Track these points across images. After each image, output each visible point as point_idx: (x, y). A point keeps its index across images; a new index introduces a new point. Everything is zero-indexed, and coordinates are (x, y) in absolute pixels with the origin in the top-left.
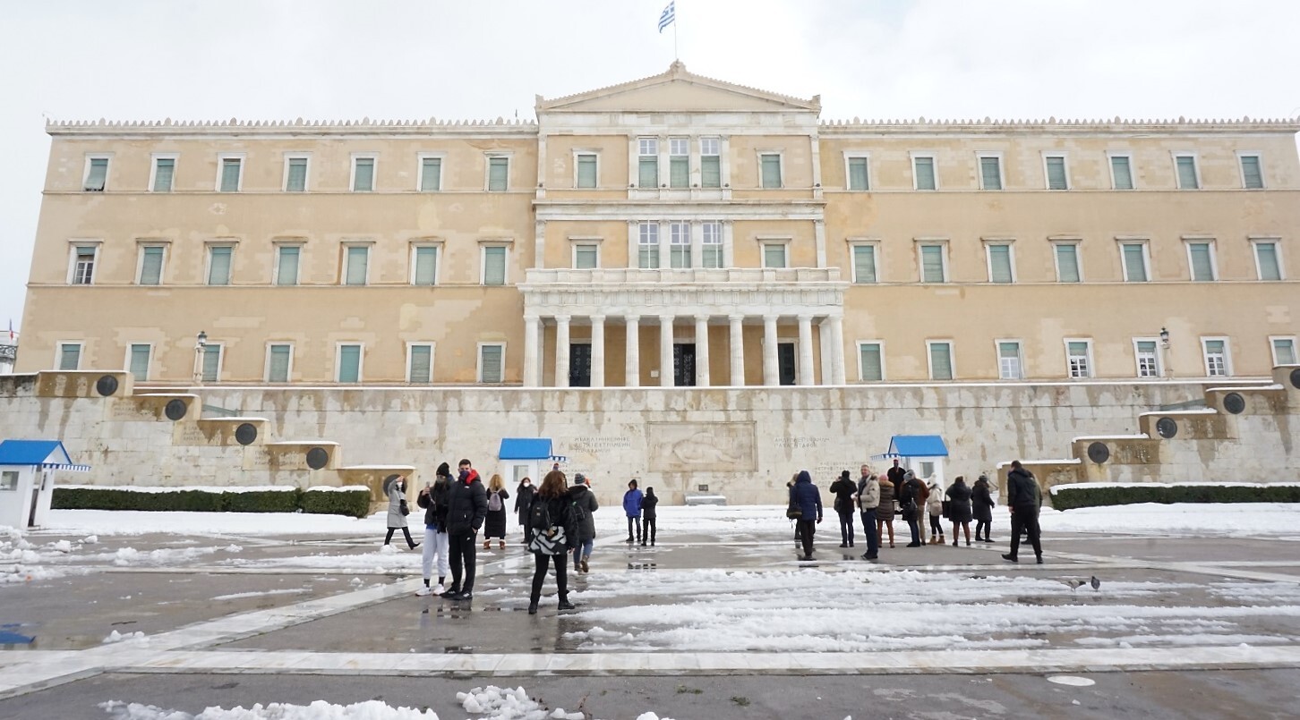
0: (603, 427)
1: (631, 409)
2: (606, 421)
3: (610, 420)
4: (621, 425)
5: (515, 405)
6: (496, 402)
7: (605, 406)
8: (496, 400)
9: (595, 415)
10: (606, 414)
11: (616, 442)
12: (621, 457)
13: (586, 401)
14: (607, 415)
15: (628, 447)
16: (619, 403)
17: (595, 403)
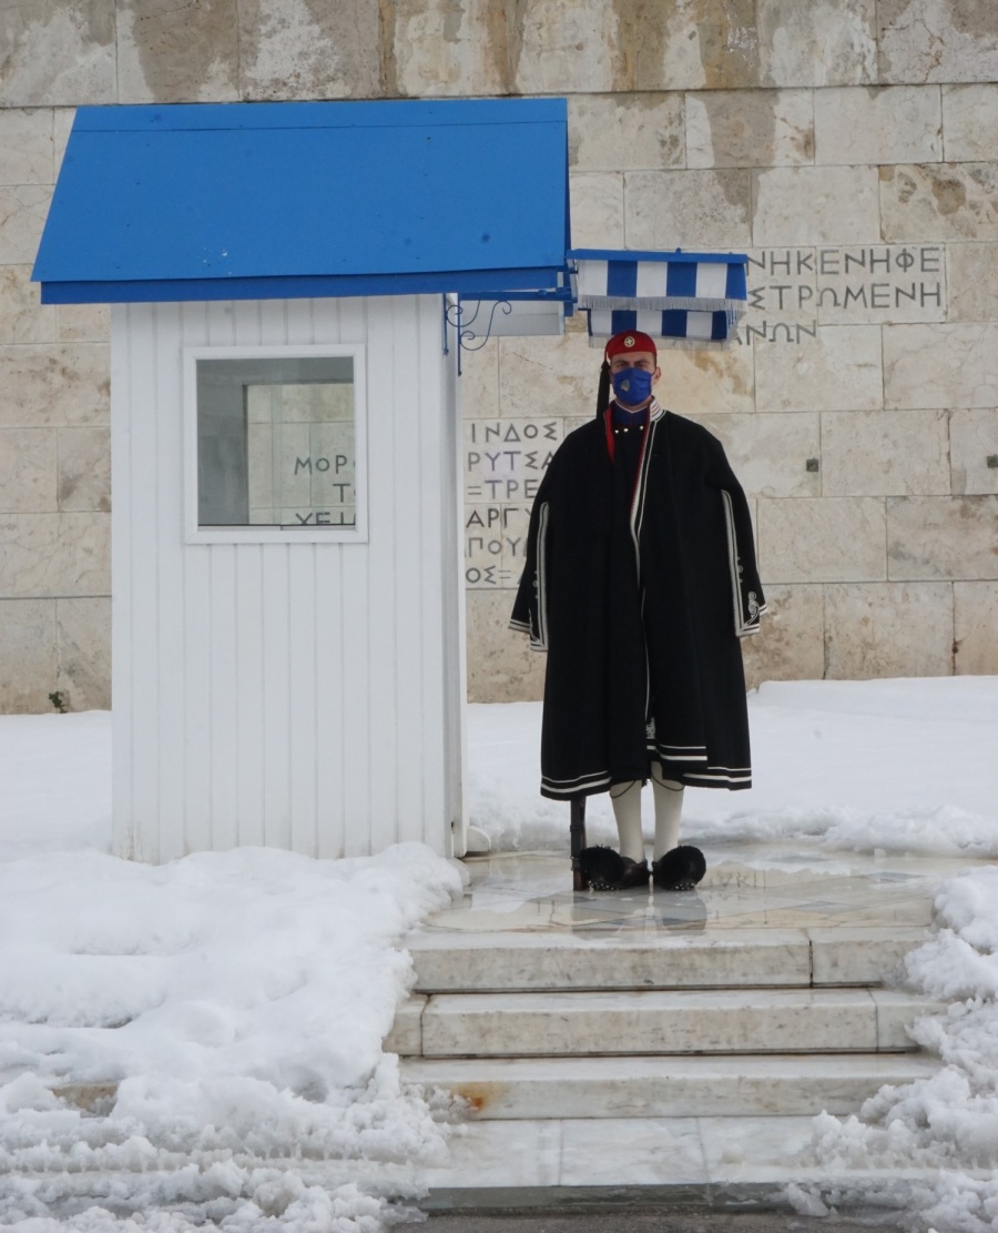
0: (769, 189)
1: (945, 73)
2: (784, 151)
3: (808, 144)
4: (884, 170)
5: (218, 67)
6: (99, 52)
7: (781, 56)
8: (100, 35)
9: (716, 115)
10: (783, 105)
11: (857, 278)
12: (889, 370)
13: (660, 31)
14: (791, 113)
15: (931, 310)
16: (863, 41)
17: (712, 38)
